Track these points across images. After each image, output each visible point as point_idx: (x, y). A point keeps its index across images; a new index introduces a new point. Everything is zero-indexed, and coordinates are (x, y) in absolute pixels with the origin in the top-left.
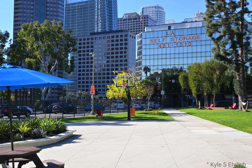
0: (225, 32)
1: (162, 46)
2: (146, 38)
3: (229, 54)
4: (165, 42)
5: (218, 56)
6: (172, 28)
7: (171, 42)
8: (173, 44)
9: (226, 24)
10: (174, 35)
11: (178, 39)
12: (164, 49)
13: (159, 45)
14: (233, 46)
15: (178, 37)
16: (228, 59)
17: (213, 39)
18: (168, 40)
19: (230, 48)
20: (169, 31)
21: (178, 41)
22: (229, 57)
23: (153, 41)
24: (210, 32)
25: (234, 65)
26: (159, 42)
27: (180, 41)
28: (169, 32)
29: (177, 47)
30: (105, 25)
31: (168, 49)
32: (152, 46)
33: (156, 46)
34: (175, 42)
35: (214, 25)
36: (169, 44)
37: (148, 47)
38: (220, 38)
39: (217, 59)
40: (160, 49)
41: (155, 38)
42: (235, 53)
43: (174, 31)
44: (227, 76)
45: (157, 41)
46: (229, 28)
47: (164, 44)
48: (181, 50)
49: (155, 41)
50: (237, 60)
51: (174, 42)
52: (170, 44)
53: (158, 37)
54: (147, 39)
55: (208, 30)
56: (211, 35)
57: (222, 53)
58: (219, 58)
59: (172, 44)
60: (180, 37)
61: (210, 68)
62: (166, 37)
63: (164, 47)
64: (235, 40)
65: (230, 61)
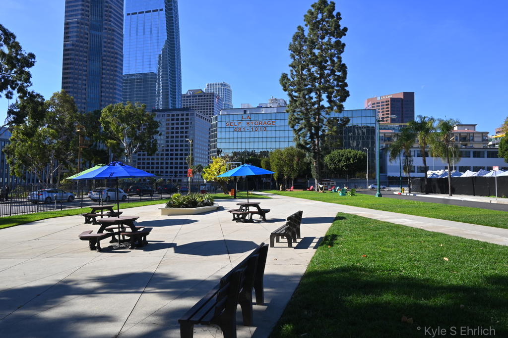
0: (305, 125)
1: (237, 129)
2: (221, 121)
3: (308, 144)
4: (240, 125)
5: (299, 145)
6: (248, 112)
7: (247, 126)
9: (306, 119)
10: (249, 119)
11: (253, 123)
12: (240, 133)
13: (234, 128)
14: (312, 137)
15: (253, 121)
16: (307, 148)
17: (295, 130)
18: (244, 124)
19: (309, 139)
20: (245, 115)
21: (253, 126)
22: (308, 146)
23: (229, 124)
24: (292, 124)
25: (313, 154)
26: (235, 125)
27: (255, 126)
29: (252, 131)
30: (168, 102)
32: (227, 130)
33: (232, 130)
34: (250, 127)
35: (296, 119)
37: (223, 130)
38: (300, 129)
39: (298, 148)
40: (235, 133)
42: (313, 143)
43: (249, 115)
44: (305, 162)
45: (233, 124)
46: (308, 120)
47: (240, 128)
48: (256, 134)
50: (314, 149)
52: (245, 128)
53: (233, 121)
55: (290, 122)
56: (293, 127)
57: (302, 143)
58: (300, 147)
59: (247, 128)
60: (255, 121)
61: (290, 155)
62: (242, 121)
63: (239, 131)
64: (313, 131)
65: (308, 150)
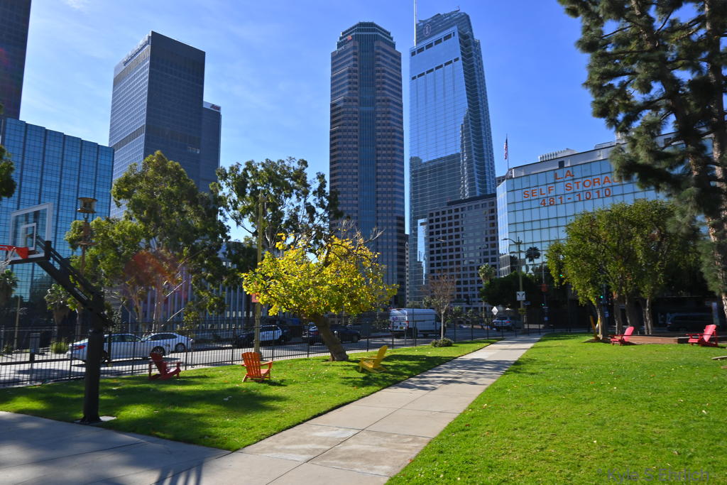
1: (547, 202)
2: (513, 190)
4: (552, 193)
6: (567, 163)
7: (568, 192)
8: (571, 196)
10: (572, 178)
11: (580, 184)
12: (552, 208)
13: (541, 200)
15: (580, 180)
18: (560, 189)
20: (561, 170)
21: (580, 189)
23: (529, 194)
26: (541, 194)
27: (585, 189)
28: (560, 173)
29: (580, 200)
31: (561, 207)
32: (526, 205)
33: (535, 204)
34: (574, 193)
36: (561, 198)
37: (519, 206)
40: (544, 210)
41: (531, 189)
43: (570, 169)
45: (537, 193)
47: (552, 198)
49: (533, 193)
51: (572, 191)
52: (563, 196)
53: (537, 186)
54: (516, 192)
59: (567, 197)
60: (584, 179)
62: (555, 183)
63: (551, 205)
